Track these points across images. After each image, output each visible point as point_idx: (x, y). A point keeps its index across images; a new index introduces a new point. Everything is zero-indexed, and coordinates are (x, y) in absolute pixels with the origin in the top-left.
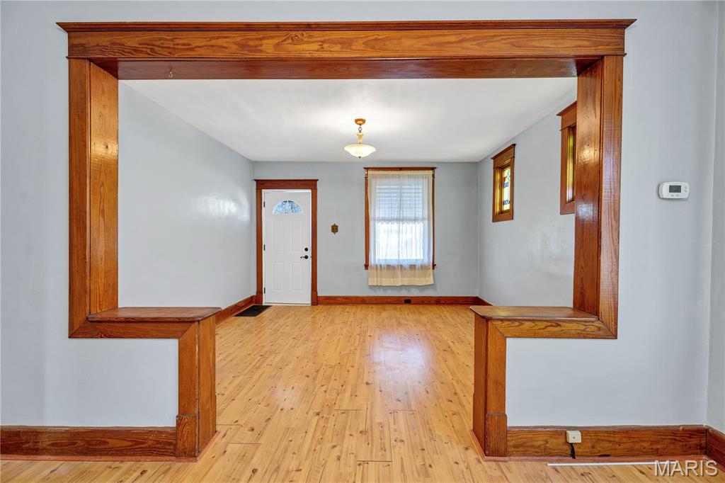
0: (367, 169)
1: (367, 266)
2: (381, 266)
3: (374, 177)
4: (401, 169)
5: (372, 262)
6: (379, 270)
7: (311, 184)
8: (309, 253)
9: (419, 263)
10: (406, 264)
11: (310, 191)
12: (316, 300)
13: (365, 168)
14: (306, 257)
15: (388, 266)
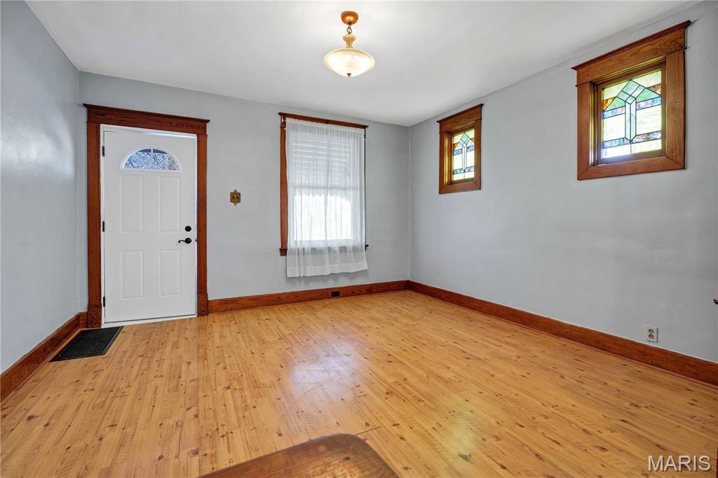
0: (284, 115)
1: (284, 251)
2: (304, 249)
3: (295, 128)
4: (327, 122)
5: (291, 244)
6: (301, 256)
7: (197, 126)
8: (193, 235)
9: (351, 244)
10: (335, 246)
11: (194, 137)
12: (205, 307)
13: (280, 114)
14: (188, 241)
15: (314, 250)
